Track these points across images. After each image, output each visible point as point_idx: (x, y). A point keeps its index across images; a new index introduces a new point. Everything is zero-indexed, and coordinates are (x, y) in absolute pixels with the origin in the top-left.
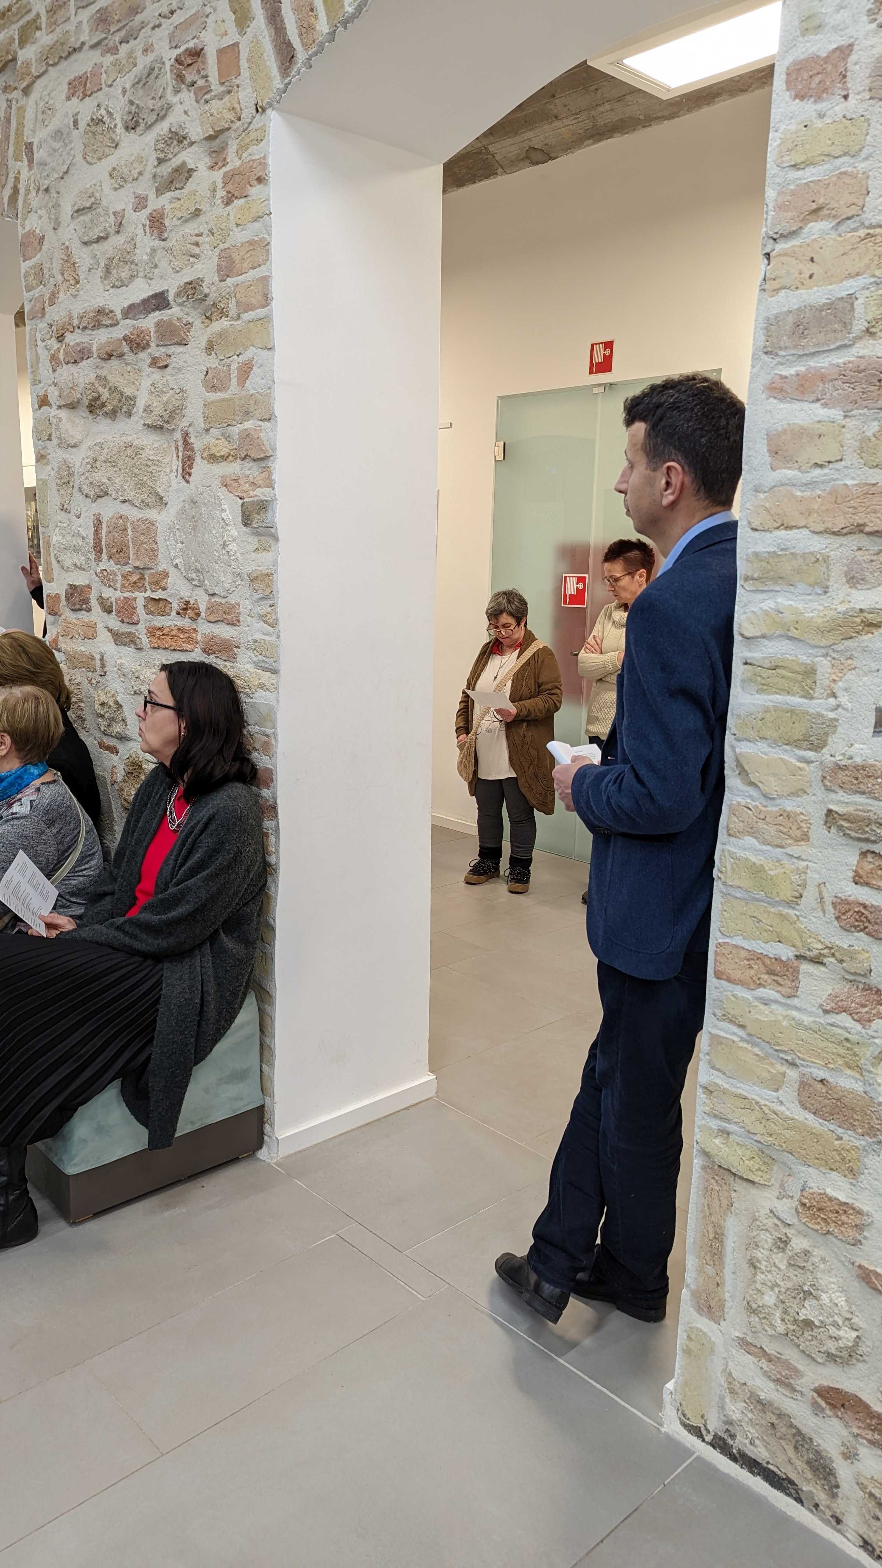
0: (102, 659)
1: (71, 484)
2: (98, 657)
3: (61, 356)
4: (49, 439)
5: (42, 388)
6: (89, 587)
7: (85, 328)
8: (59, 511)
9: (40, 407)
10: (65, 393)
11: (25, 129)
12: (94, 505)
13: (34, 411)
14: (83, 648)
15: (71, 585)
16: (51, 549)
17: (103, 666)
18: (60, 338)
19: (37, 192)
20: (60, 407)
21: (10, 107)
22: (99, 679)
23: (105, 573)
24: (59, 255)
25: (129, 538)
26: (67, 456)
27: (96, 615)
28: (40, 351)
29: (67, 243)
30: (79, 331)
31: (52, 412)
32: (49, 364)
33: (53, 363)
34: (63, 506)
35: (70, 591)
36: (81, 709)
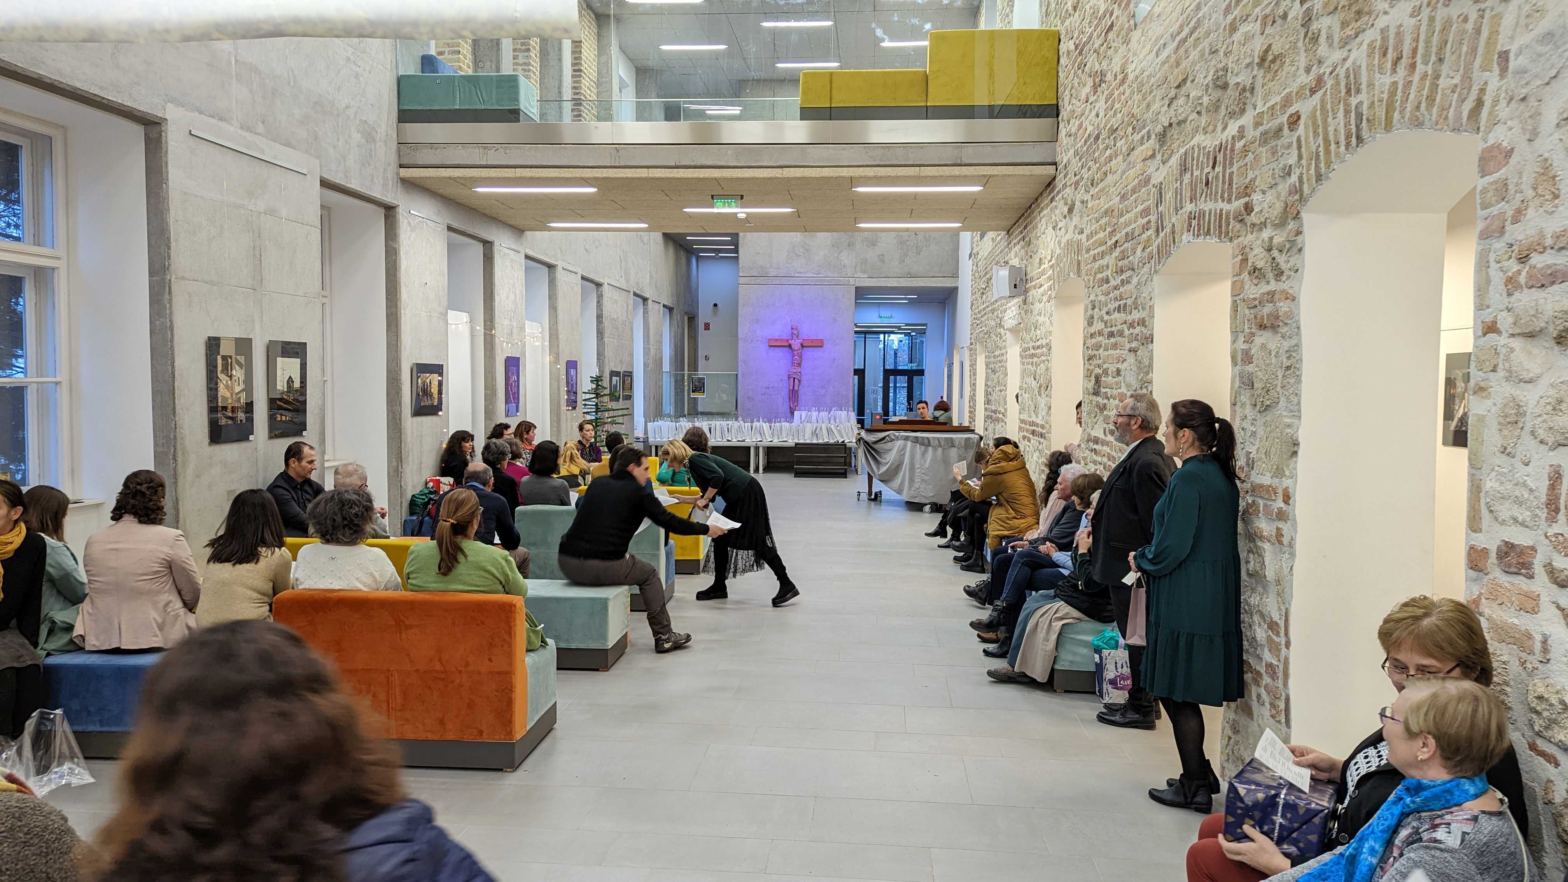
0: (1545, 642)
1: (1520, 425)
2: (1538, 638)
3: (1522, 279)
4: (1494, 370)
5: (1491, 314)
6: (1533, 548)
7: (1562, 248)
8: (1498, 454)
9: (1485, 334)
10: (1523, 321)
11: (1500, 36)
12: (1551, 453)
13: (1476, 338)
14: (1516, 621)
15: (1506, 543)
16: (1482, 495)
17: (1545, 650)
18: (1523, 259)
19: (1509, 102)
20: (1513, 335)
21: (1482, 17)
22: (1538, 665)
23: (1560, 538)
24: (1532, 169)
26: (1518, 392)
27: (1541, 585)
28: (1492, 272)
29: (1546, 155)
30: (1553, 252)
31: (1501, 340)
32: (1503, 287)
33: (1510, 287)
34: (1505, 448)
35: (1504, 548)
36: (1506, 694)
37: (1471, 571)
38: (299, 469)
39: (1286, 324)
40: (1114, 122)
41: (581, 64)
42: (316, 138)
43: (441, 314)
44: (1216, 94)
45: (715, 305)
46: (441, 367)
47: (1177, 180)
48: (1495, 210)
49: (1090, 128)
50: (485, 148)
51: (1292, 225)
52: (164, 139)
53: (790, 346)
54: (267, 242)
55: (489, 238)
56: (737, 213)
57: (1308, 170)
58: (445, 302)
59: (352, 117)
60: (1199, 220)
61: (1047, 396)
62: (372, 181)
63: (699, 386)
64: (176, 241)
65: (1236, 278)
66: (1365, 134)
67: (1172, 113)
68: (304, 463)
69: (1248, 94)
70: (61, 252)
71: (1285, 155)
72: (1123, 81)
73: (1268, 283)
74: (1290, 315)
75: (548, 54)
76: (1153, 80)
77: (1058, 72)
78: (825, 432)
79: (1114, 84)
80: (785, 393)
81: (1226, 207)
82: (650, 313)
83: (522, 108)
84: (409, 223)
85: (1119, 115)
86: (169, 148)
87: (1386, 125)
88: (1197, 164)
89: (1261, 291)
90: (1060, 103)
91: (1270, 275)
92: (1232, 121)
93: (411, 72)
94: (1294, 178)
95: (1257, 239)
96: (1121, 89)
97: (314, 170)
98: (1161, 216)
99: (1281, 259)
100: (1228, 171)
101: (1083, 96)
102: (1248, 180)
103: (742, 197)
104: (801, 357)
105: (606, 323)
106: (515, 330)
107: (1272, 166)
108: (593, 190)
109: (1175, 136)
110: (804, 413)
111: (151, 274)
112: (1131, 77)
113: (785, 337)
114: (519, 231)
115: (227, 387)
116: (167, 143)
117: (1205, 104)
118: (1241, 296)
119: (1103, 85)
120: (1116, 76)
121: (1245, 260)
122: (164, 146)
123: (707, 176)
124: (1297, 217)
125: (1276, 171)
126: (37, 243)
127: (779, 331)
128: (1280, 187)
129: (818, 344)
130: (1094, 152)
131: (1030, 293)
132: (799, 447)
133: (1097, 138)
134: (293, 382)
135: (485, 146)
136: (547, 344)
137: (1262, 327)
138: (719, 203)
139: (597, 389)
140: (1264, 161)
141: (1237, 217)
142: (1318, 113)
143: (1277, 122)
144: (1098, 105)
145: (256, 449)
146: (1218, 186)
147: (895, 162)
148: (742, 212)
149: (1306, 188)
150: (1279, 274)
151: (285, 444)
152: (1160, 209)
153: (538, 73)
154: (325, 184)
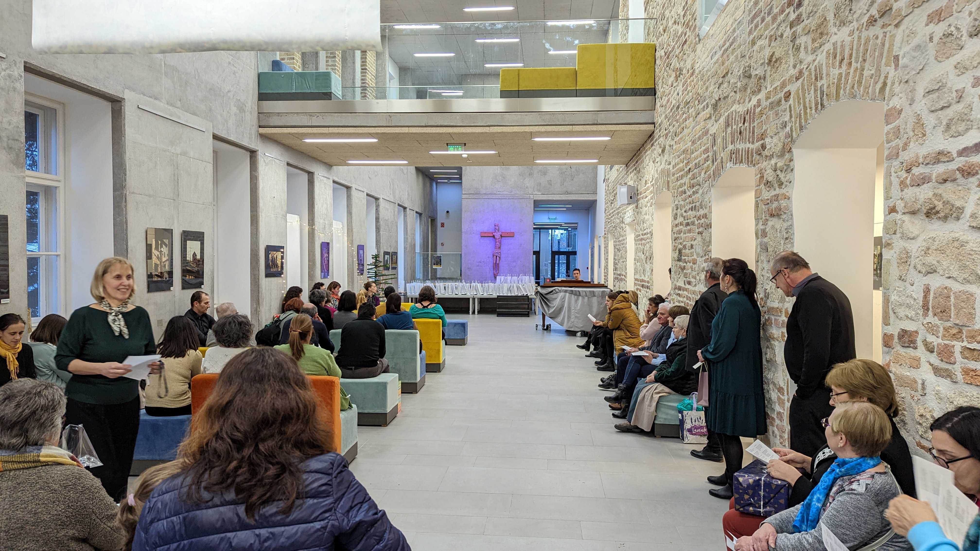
0: (923, 384)
1: (908, 263)
2: (920, 382)
3: (908, 182)
4: (895, 234)
5: (892, 202)
6: (917, 332)
7: (928, 164)
8: (897, 280)
9: (889, 214)
10: (909, 205)
11: (895, 47)
12: (924, 278)
13: (885, 216)
14: (908, 374)
15: (903, 330)
16: (890, 304)
17: (924, 389)
18: (908, 171)
19: (900, 83)
20: (904, 213)
21: (886, 36)
22: (920, 397)
23: (930, 324)
24: (912, 120)
25: (952, 303)
26: (907, 245)
27: (921, 352)
28: (893, 178)
29: (919, 112)
30: (923, 166)
31: (898, 216)
32: (899, 186)
33: (902, 186)
34: (901, 277)
35: (902, 333)
36: (904, 415)
37: (885, 348)
38: (200, 308)
39: (785, 213)
40: (688, 98)
41: (366, 65)
42: (210, 110)
43: (283, 215)
44: (745, 81)
45: (448, 212)
46: (283, 247)
47: (723, 132)
48: (893, 144)
49: (674, 102)
50: (311, 116)
51: (787, 156)
52: (123, 110)
53: (494, 236)
54: (182, 172)
55: (311, 170)
56: (461, 154)
57: (795, 124)
58: (285, 208)
59: (232, 97)
60: (736, 155)
61: (651, 263)
62: (243, 135)
63: (438, 261)
64: (130, 171)
65: (757, 188)
66: (825, 103)
67: (720, 92)
68: (202, 304)
69: (762, 81)
70: (61, 178)
71: (783, 116)
72: (692, 74)
73: (775, 190)
74: (787, 208)
75: (347, 60)
76: (709, 73)
77: (655, 69)
78: (515, 288)
79: (687, 75)
80: (491, 265)
81: (751, 146)
82: (408, 217)
83: (333, 91)
84: (265, 161)
85: (690, 94)
86: (126, 116)
87: (836, 97)
88: (735, 122)
89: (771, 195)
90: (657, 87)
91: (776, 185)
92: (754, 96)
93: (266, 70)
94: (788, 129)
95: (769, 164)
96: (692, 78)
97: (209, 129)
98: (715, 153)
99: (782, 176)
100: (752, 125)
101: (670, 83)
102: (763, 131)
103: (465, 144)
104: (500, 243)
105: (381, 222)
106: (327, 226)
107: (776, 122)
108: (375, 140)
109: (722, 106)
110: (502, 278)
111: (115, 190)
112: (697, 71)
113: (490, 231)
114: (329, 166)
115: (158, 258)
116: (125, 113)
117: (739, 87)
118: (760, 198)
119: (681, 76)
120: (688, 71)
121: (762, 177)
122: (123, 114)
123: (444, 131)
124: (790, 151)
125: (778, 125)
126: (47, 171)
127: (487, 227)
128: (781, 134)
129: (511, 235)
130: (676, 116)
131: (640, 202)
132: (500, 298)
133: (678, 107)
134: (196, 255)
135: (311, 114)
136: (346, 234)
137: (772, 215)
138: (451, 148)
139: (376, 262)
140: (772, 120)
141: (757, 152)
142: (800, 91)
143: (778, 97)
144: (678, 88)
145: (174, 295)
146: (746, 134)
147: (557, 123)
148: (465, 154)
149: (794, 133)
150: (781, 184)
151: (190, 292)
152: (714, 149)
153: (340, 71)
154: (216, 137)
